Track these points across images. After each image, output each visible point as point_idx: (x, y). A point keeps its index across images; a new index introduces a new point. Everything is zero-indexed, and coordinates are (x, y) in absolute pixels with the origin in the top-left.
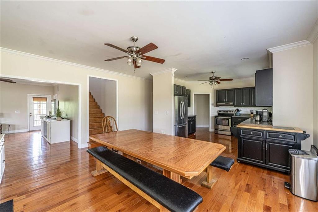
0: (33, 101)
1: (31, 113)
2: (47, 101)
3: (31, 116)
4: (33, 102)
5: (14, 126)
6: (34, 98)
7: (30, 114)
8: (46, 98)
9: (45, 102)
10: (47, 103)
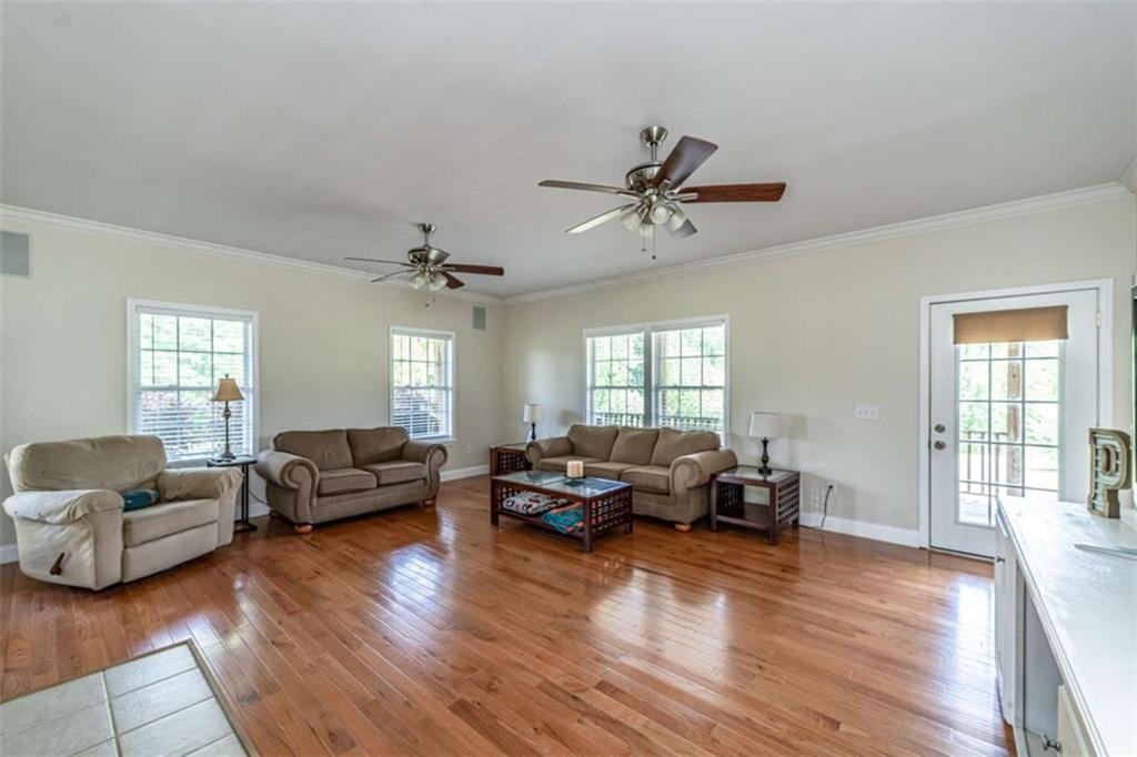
0: (955, 342)
1: (940, 429)
2: (1064, 336)
3: (940, 446)
4: (957, 353)
5: (850, 492)
6: (965, 325)
7: (937, 437)
8: (1063, 310)
9: (1051, 346)
10: (1063, 351)
